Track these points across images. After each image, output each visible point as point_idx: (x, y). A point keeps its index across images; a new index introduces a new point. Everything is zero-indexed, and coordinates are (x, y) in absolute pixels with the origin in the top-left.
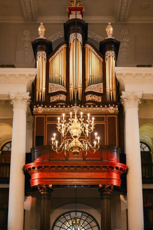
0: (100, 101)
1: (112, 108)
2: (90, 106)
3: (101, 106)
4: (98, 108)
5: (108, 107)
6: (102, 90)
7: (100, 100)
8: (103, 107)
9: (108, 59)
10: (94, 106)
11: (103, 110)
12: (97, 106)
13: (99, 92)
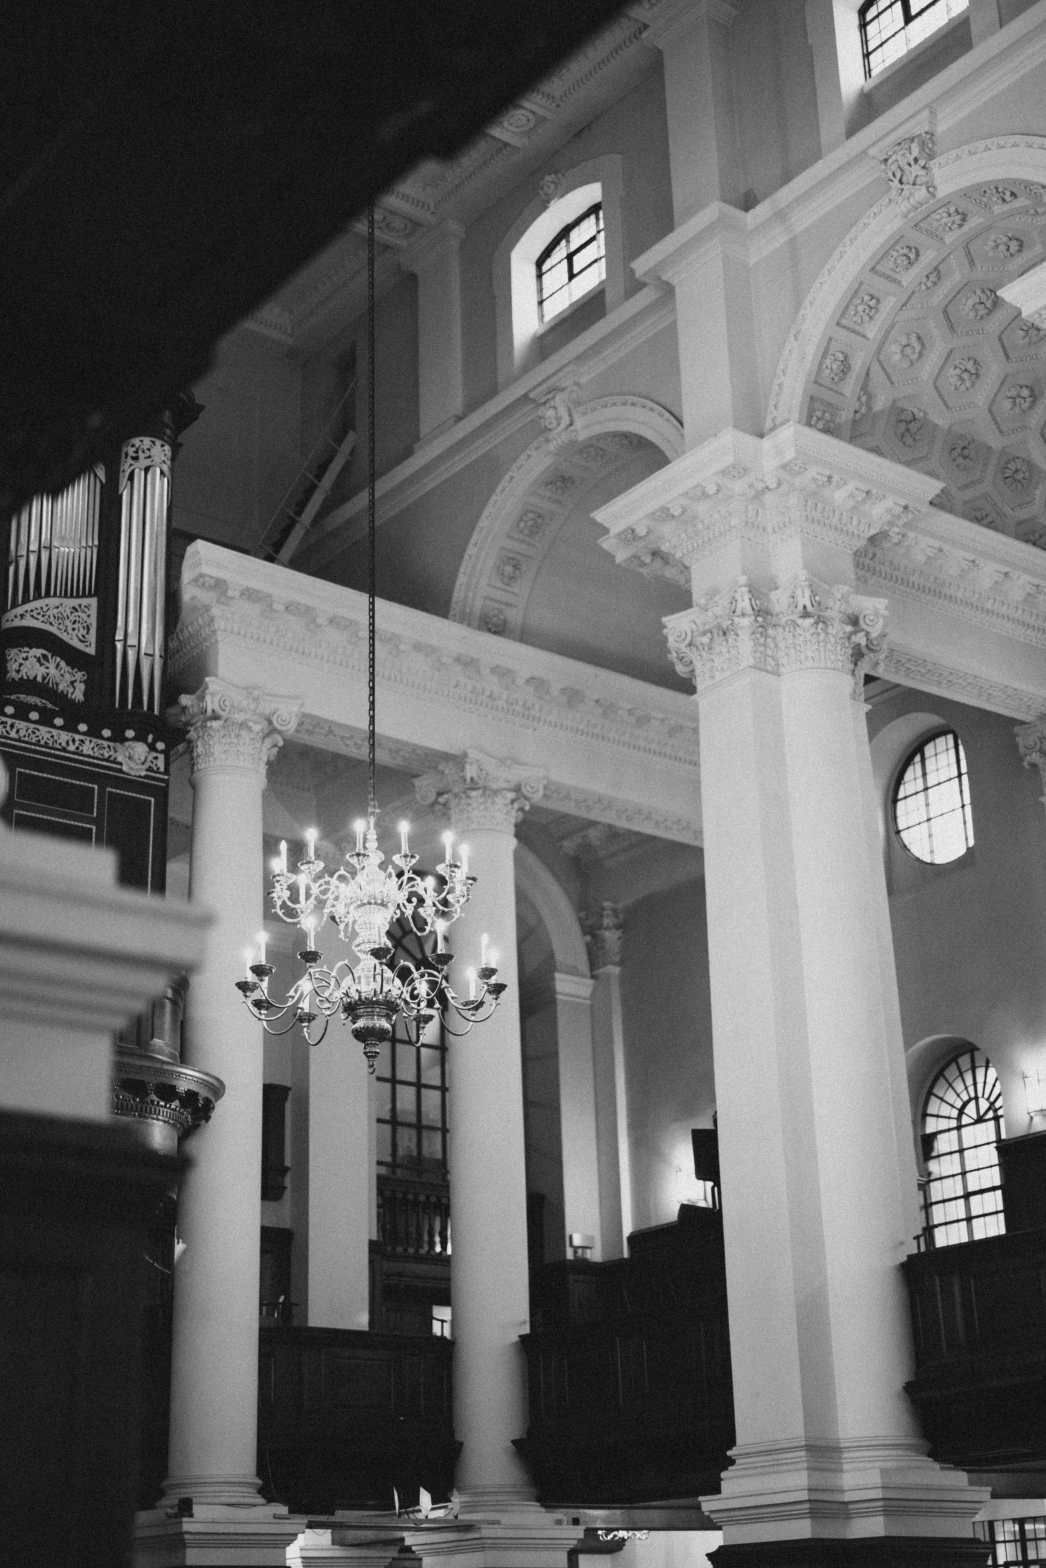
0: (78, 694)
1: (140, 749)
2: (22, 713)
3: (83, 727)
4: (64, 737)
5: (118, 738)
6: (92, 637)
7: (81, 687)
8: (93, 732)
9: (139, 476)
10: (46, 720)
11: (87, 749)
12: (59, 721)
13: (76, 643)
